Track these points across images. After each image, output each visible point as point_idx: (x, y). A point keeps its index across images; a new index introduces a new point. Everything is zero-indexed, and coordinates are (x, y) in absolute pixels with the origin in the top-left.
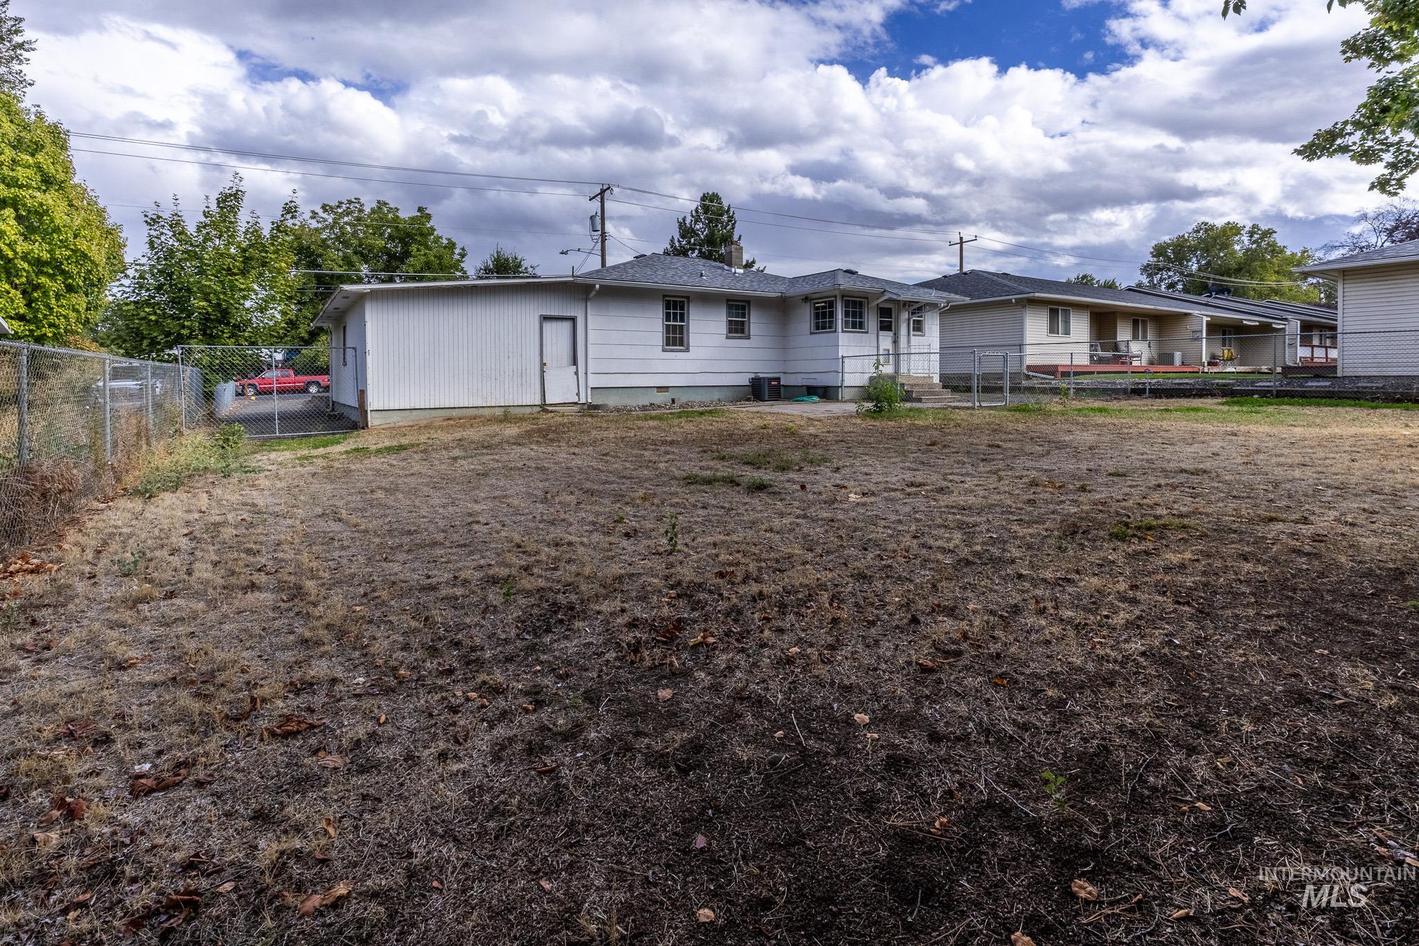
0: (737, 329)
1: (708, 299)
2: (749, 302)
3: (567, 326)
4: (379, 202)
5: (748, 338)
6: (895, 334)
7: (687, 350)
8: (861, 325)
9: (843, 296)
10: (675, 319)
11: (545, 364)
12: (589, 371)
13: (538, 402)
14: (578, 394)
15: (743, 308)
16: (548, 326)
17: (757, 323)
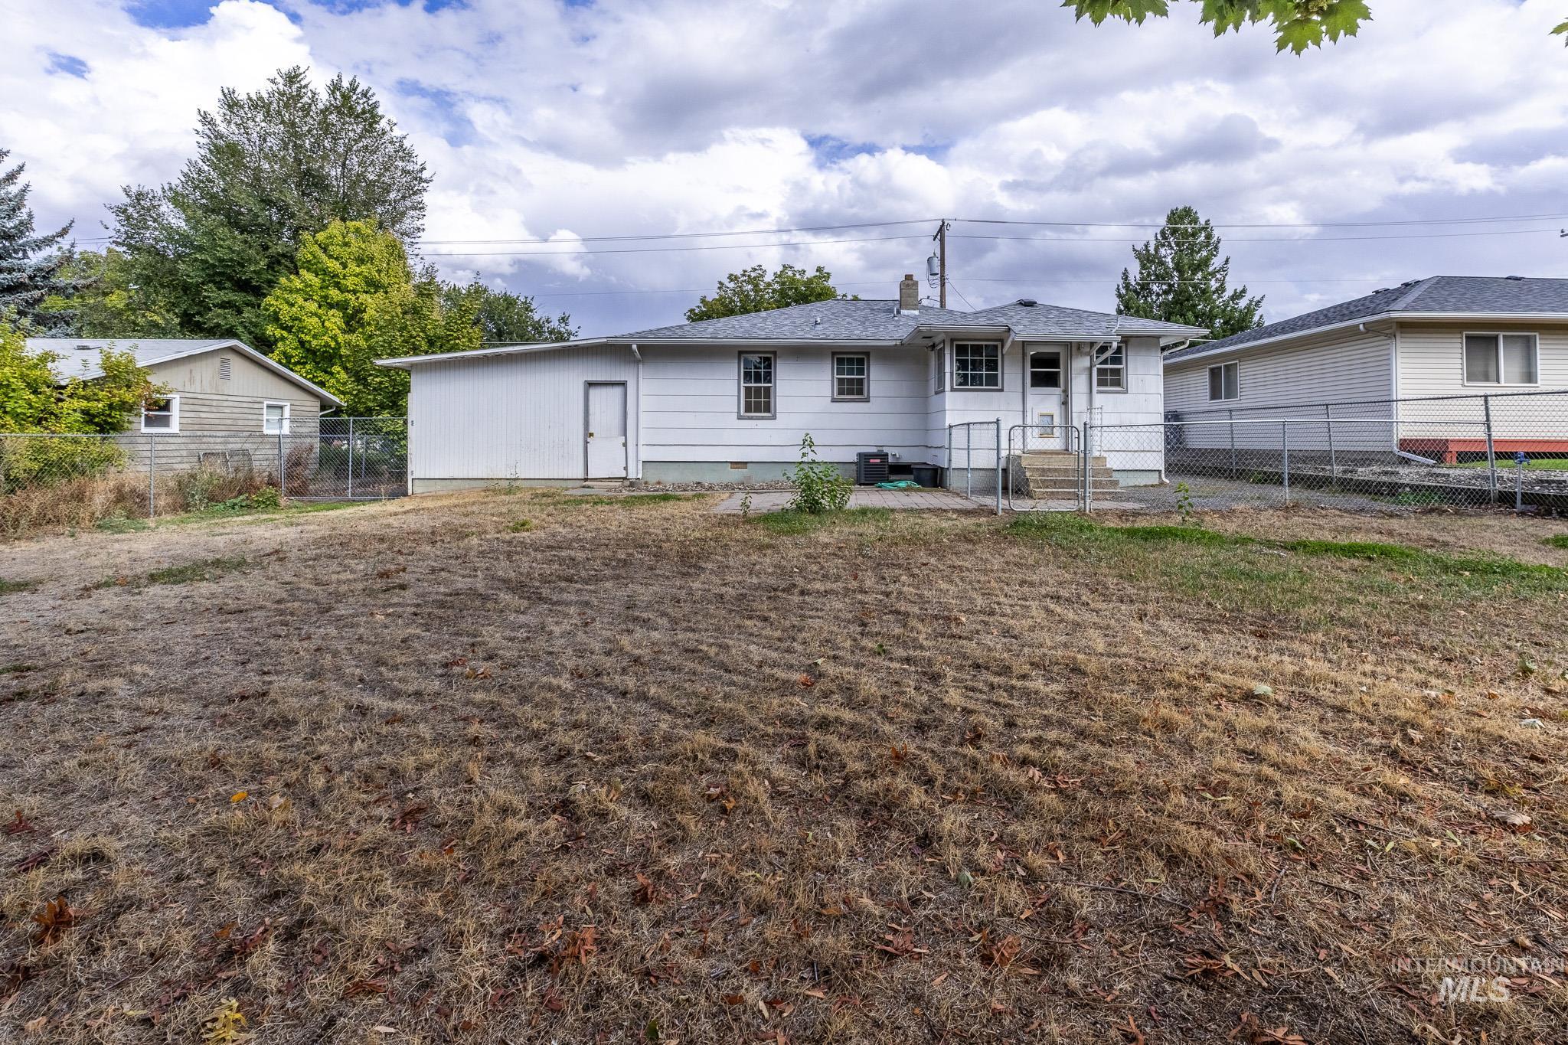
0: (852, 389)
1: (803, 353)
2: (868, 354)
3: (617, 391)
4: (784, 266)
5: (867, 400)
6: (1065, 391)
7: (774, 417)
8: (992, 381)
9: (952, 340)
10: (758, 380)
11: (591, 435)
12: (641, 442)
13: (582, 476)
14: (626, 468)
15: (861, 362)
16: (594, 393)
17: (879, 379)
